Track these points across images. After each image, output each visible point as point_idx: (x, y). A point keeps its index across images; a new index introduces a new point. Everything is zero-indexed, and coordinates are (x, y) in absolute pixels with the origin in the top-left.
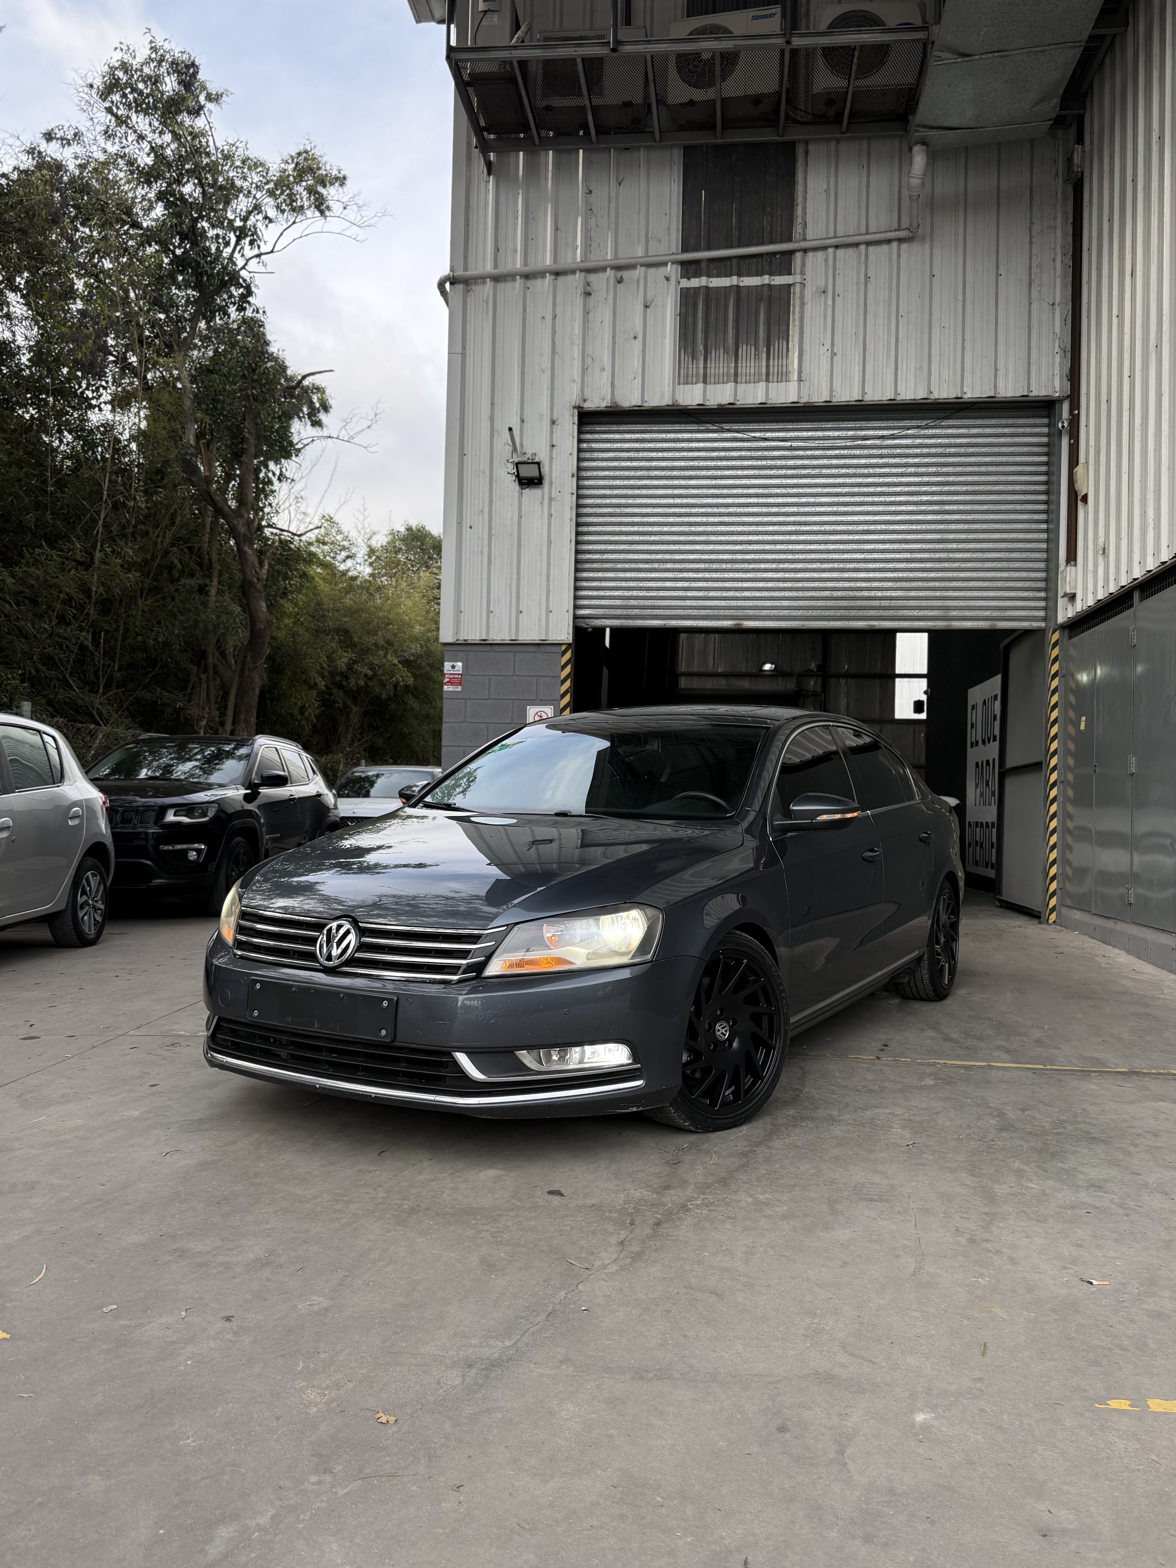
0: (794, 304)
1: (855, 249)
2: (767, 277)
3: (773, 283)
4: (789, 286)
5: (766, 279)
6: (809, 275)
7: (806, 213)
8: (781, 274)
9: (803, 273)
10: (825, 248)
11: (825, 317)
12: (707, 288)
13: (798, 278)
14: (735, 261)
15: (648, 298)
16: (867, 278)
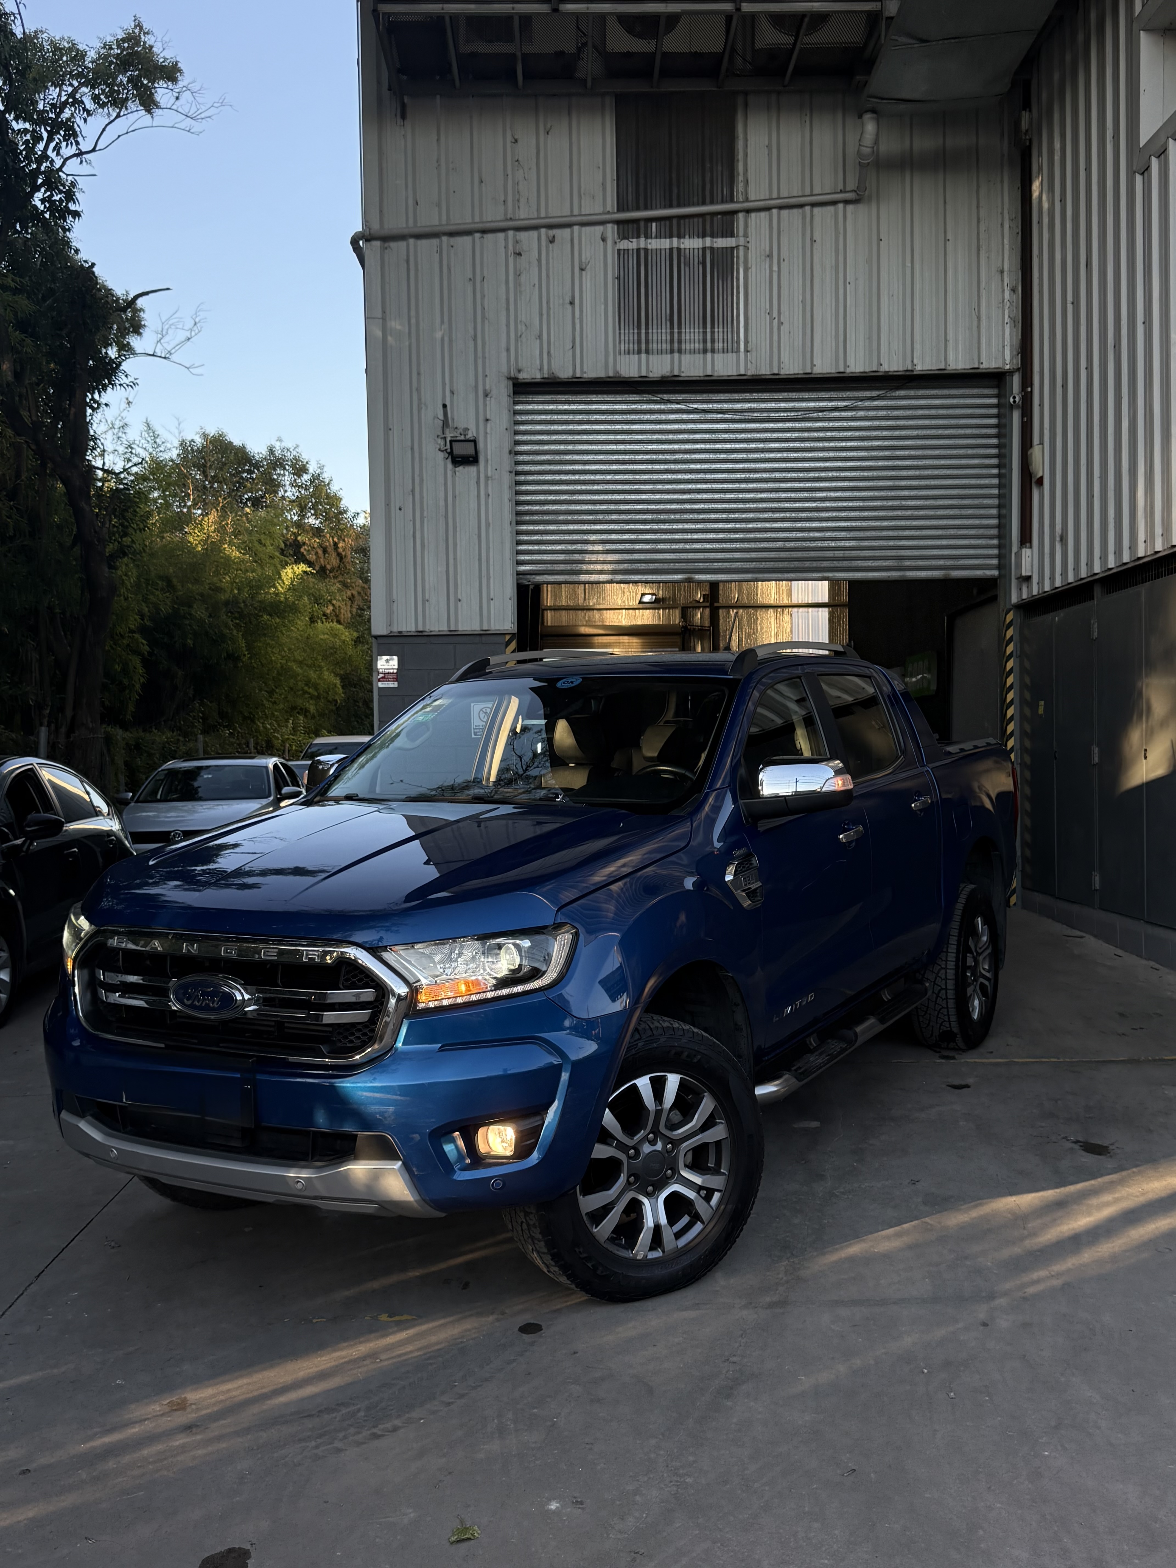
0: (738, 267)
1: (800, 211)
2: (708, 239)
3: (715, 245)
4: (732, 248)
5: (708, 242)
6: (752, 238)
7: (747, 170)
8: (723, 236)
9: (746, 235)
10: (768, 209)
11: (771, 283)
12: (646, 250)
13: (741, 241)
14: (675, 221)
15: (583, 260)
16: (813, 241)
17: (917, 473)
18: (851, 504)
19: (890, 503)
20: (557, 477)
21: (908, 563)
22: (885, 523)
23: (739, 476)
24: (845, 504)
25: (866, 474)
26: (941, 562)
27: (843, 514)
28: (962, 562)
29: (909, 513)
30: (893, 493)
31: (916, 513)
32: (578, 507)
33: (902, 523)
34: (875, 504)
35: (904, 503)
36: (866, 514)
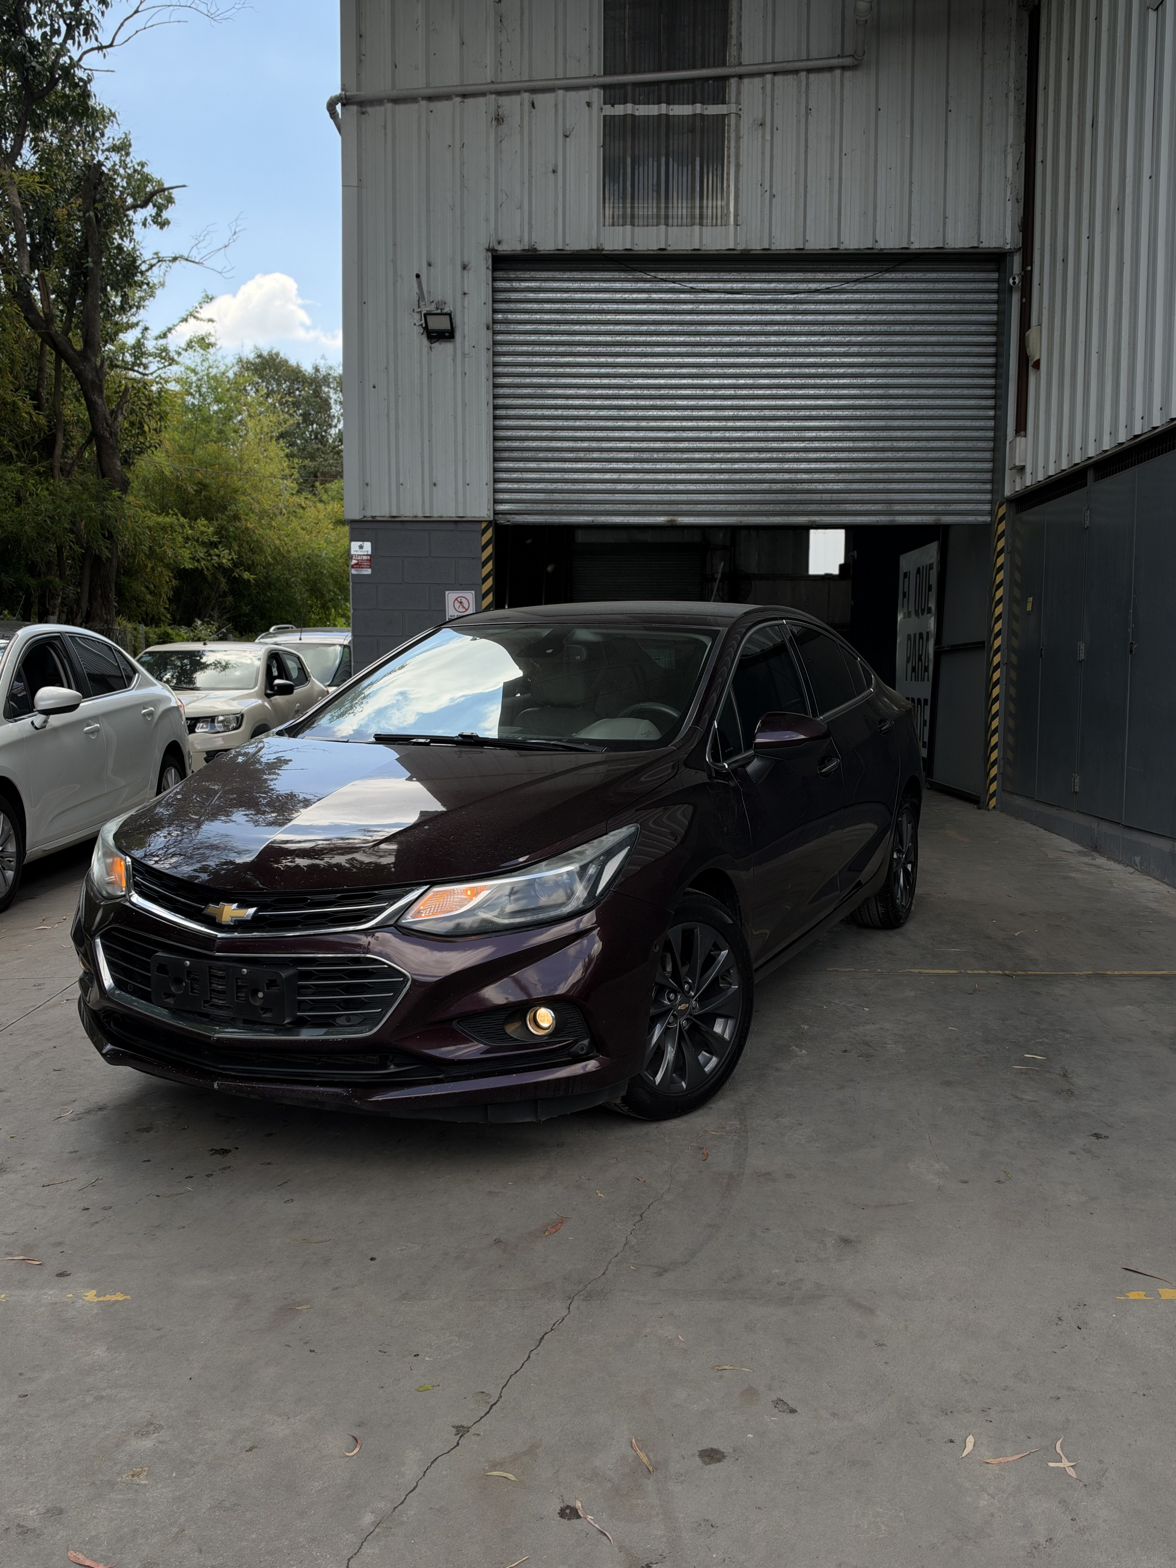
0: (729, 137)
1: (795, 77)
2: (698, 105)
3: (705, 113)
4: (724, 116)
5: (698, 108)
6: (744, 105)
7: (741, 34)
8: (715, 102)
9: (738, 102)
10: (761, 74)
11: (763, 153)
12: (633, 116)
13: (733, 108)
14: (663, 86)
15: (568, 127)
16: (808, 110)
17: (912, 413)
18: (840, 445)
19: (881, 444)
20: (539, 412)
21: (898, 507)
22: (876, 465)
23: (726, 413)
24: (834, 445)
25: (858, 413)
26: (932, 507)
27: (832, 455)
28: (953, 507)
29: (900, 455)
30: (885, 434)
31: (907, 455)
32: (558, 444)
33: (894, 465)
34: (866, 445)
35: (895, 444)
36: (855, 455)
